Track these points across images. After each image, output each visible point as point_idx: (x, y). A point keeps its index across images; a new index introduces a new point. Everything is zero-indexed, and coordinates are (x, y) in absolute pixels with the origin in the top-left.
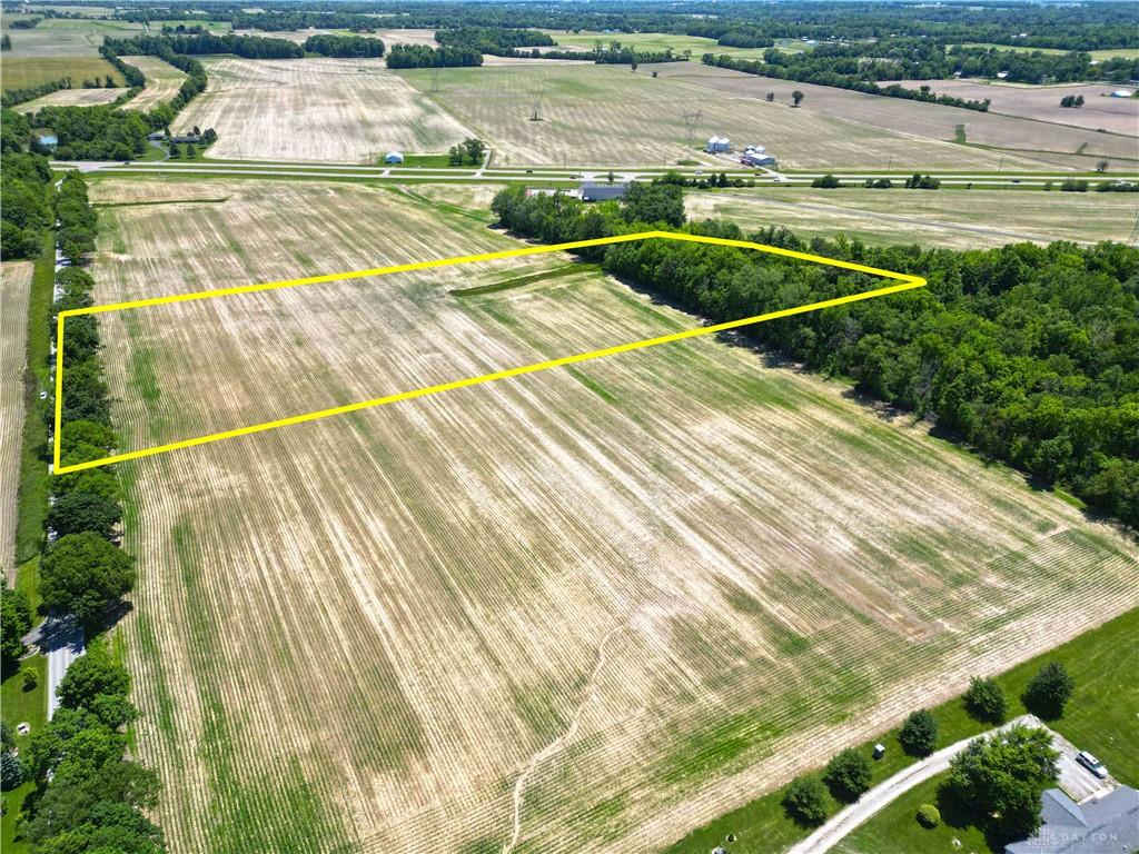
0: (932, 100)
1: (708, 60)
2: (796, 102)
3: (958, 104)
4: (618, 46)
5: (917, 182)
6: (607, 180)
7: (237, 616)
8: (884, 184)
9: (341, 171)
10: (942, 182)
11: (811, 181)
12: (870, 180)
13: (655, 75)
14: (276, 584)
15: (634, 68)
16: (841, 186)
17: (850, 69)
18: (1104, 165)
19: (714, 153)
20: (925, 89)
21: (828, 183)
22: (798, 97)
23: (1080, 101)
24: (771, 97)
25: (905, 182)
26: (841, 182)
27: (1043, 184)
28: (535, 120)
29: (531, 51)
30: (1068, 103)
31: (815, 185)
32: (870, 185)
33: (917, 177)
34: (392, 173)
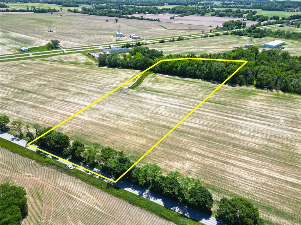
0: (144, 19)
1: (69, 11)
2: (117, 21)
3: (152, 20)
4: (34, 7)
5: (180, 39)
6: (109, 47)
7: (270, 201)
8: (173, 41)
9: (12, 57)
10: (184, 38)
11: (159, 41)
12: (171, 39)
13: (61, 16)
14: (259, 186)
15: (52, 14)
16: (166, 42)
17: (111, 12)
18: (203, 31)
19: (121, 37)
20: (142, 17)
21: (162, 42)
22: (117, 20)
23: (174, 18)
24: (107, 21)
25: (177, 39)
26: (165, 41)
27: (201, 36)
28: (50, 32)
29: (5, 9)
30: (171, 18)
31: (160, 42)
32: (171, 41)
33: (179, 38)
34: (33, 54)
